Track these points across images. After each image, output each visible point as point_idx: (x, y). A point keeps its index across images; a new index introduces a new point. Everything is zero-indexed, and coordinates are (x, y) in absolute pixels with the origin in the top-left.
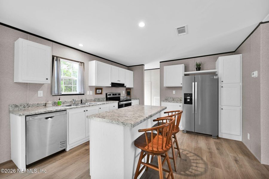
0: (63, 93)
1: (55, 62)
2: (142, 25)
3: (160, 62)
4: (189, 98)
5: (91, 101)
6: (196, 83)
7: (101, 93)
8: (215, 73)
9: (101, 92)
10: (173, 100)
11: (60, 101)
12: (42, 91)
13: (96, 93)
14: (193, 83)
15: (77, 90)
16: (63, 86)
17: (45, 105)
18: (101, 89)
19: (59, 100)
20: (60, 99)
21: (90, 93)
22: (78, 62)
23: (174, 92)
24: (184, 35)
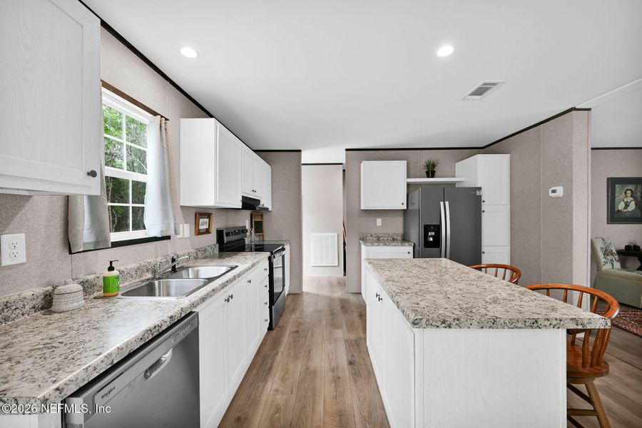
2: (445, 51)
3: (347, 150)
4: (433, 234)
6: (447, 203)
7: (206, 232)
8: (455, 184)
9: (207, 227)
10: (379, 240)
11: (115, 273)
12: (23, 235)
13: (199, 233)
14: (442, 203)
18: (209, 217)
19: (111, 269)
20: (113, 265)
21: (184, 233)
22: (155, 114)
23: (379, 222)
24: (474, 100)
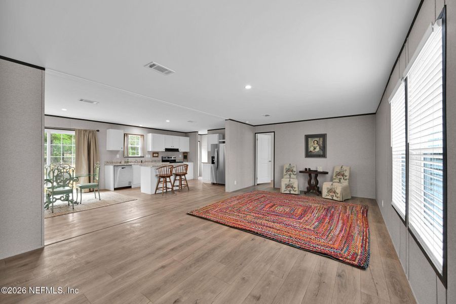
0: (130, 156)
1: (126, 137)
3: (208, 130)
5: (149, 162)
7: (158, 157)
11: (128, 160)
12: (119, 155)
14: (216, 149)
15: (139, 154)
16: (130, 151)
17: (120, 163)
18: (158, 153)
21: (148, 156)
22: (139, 135)
